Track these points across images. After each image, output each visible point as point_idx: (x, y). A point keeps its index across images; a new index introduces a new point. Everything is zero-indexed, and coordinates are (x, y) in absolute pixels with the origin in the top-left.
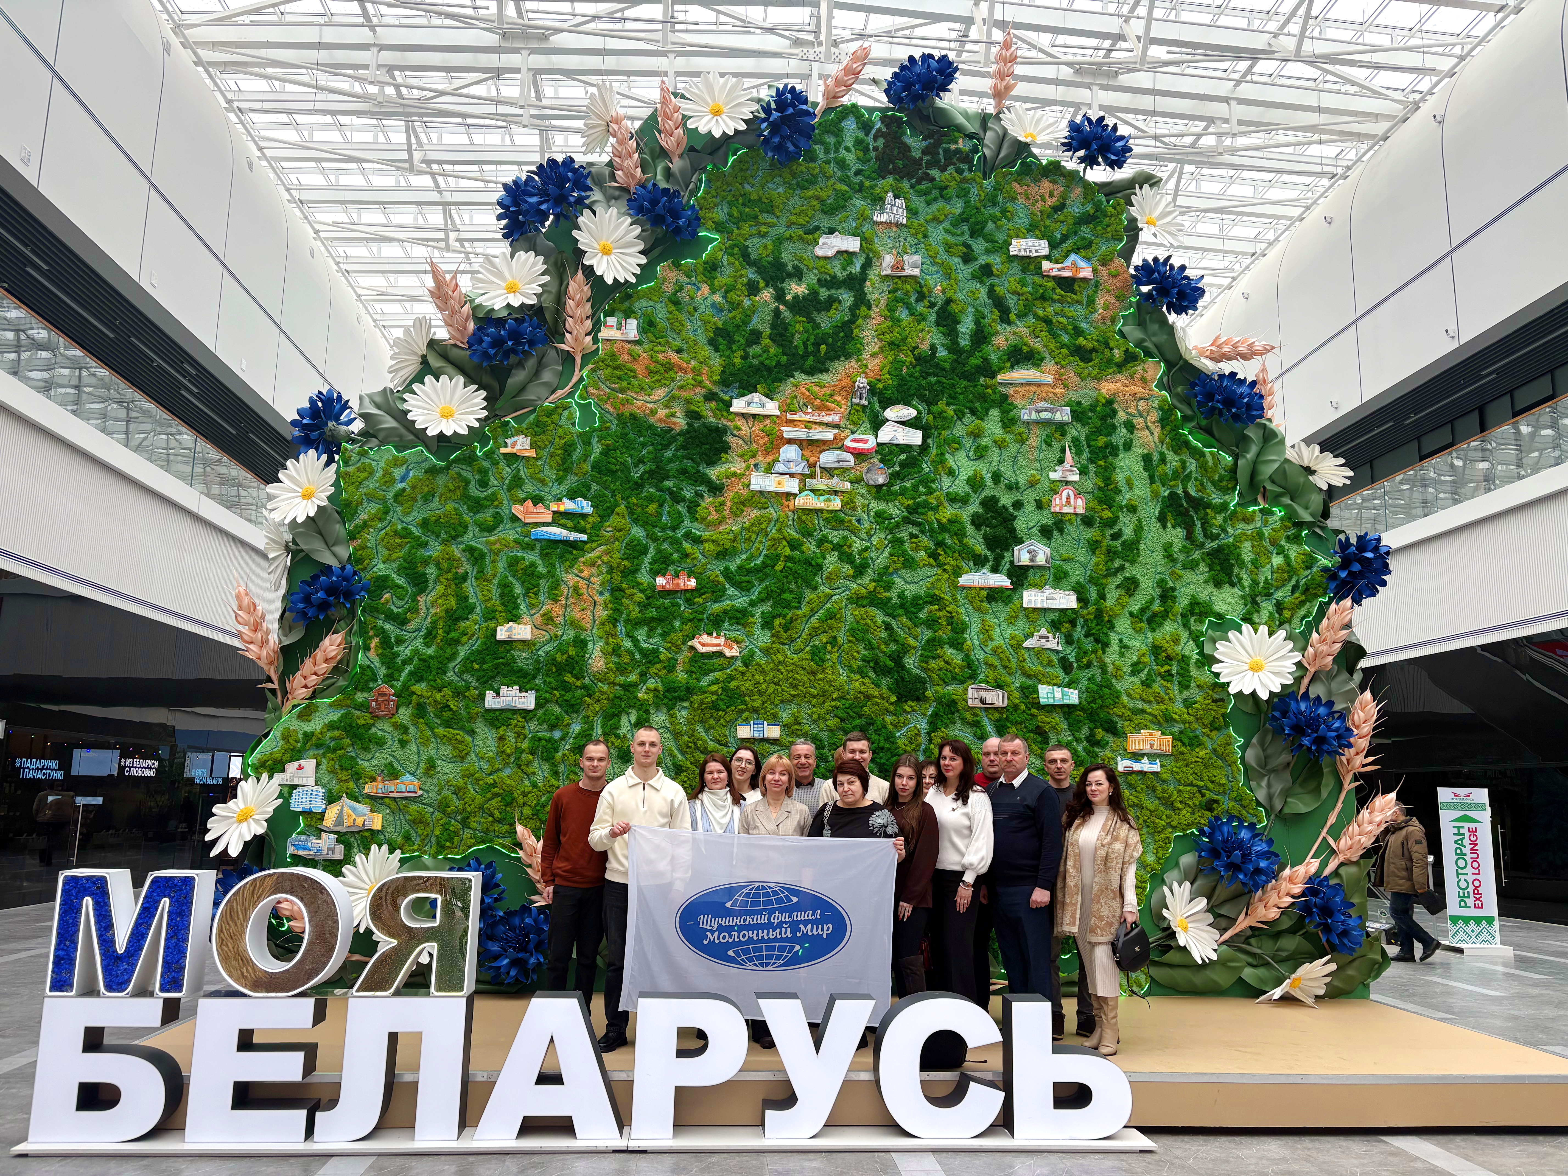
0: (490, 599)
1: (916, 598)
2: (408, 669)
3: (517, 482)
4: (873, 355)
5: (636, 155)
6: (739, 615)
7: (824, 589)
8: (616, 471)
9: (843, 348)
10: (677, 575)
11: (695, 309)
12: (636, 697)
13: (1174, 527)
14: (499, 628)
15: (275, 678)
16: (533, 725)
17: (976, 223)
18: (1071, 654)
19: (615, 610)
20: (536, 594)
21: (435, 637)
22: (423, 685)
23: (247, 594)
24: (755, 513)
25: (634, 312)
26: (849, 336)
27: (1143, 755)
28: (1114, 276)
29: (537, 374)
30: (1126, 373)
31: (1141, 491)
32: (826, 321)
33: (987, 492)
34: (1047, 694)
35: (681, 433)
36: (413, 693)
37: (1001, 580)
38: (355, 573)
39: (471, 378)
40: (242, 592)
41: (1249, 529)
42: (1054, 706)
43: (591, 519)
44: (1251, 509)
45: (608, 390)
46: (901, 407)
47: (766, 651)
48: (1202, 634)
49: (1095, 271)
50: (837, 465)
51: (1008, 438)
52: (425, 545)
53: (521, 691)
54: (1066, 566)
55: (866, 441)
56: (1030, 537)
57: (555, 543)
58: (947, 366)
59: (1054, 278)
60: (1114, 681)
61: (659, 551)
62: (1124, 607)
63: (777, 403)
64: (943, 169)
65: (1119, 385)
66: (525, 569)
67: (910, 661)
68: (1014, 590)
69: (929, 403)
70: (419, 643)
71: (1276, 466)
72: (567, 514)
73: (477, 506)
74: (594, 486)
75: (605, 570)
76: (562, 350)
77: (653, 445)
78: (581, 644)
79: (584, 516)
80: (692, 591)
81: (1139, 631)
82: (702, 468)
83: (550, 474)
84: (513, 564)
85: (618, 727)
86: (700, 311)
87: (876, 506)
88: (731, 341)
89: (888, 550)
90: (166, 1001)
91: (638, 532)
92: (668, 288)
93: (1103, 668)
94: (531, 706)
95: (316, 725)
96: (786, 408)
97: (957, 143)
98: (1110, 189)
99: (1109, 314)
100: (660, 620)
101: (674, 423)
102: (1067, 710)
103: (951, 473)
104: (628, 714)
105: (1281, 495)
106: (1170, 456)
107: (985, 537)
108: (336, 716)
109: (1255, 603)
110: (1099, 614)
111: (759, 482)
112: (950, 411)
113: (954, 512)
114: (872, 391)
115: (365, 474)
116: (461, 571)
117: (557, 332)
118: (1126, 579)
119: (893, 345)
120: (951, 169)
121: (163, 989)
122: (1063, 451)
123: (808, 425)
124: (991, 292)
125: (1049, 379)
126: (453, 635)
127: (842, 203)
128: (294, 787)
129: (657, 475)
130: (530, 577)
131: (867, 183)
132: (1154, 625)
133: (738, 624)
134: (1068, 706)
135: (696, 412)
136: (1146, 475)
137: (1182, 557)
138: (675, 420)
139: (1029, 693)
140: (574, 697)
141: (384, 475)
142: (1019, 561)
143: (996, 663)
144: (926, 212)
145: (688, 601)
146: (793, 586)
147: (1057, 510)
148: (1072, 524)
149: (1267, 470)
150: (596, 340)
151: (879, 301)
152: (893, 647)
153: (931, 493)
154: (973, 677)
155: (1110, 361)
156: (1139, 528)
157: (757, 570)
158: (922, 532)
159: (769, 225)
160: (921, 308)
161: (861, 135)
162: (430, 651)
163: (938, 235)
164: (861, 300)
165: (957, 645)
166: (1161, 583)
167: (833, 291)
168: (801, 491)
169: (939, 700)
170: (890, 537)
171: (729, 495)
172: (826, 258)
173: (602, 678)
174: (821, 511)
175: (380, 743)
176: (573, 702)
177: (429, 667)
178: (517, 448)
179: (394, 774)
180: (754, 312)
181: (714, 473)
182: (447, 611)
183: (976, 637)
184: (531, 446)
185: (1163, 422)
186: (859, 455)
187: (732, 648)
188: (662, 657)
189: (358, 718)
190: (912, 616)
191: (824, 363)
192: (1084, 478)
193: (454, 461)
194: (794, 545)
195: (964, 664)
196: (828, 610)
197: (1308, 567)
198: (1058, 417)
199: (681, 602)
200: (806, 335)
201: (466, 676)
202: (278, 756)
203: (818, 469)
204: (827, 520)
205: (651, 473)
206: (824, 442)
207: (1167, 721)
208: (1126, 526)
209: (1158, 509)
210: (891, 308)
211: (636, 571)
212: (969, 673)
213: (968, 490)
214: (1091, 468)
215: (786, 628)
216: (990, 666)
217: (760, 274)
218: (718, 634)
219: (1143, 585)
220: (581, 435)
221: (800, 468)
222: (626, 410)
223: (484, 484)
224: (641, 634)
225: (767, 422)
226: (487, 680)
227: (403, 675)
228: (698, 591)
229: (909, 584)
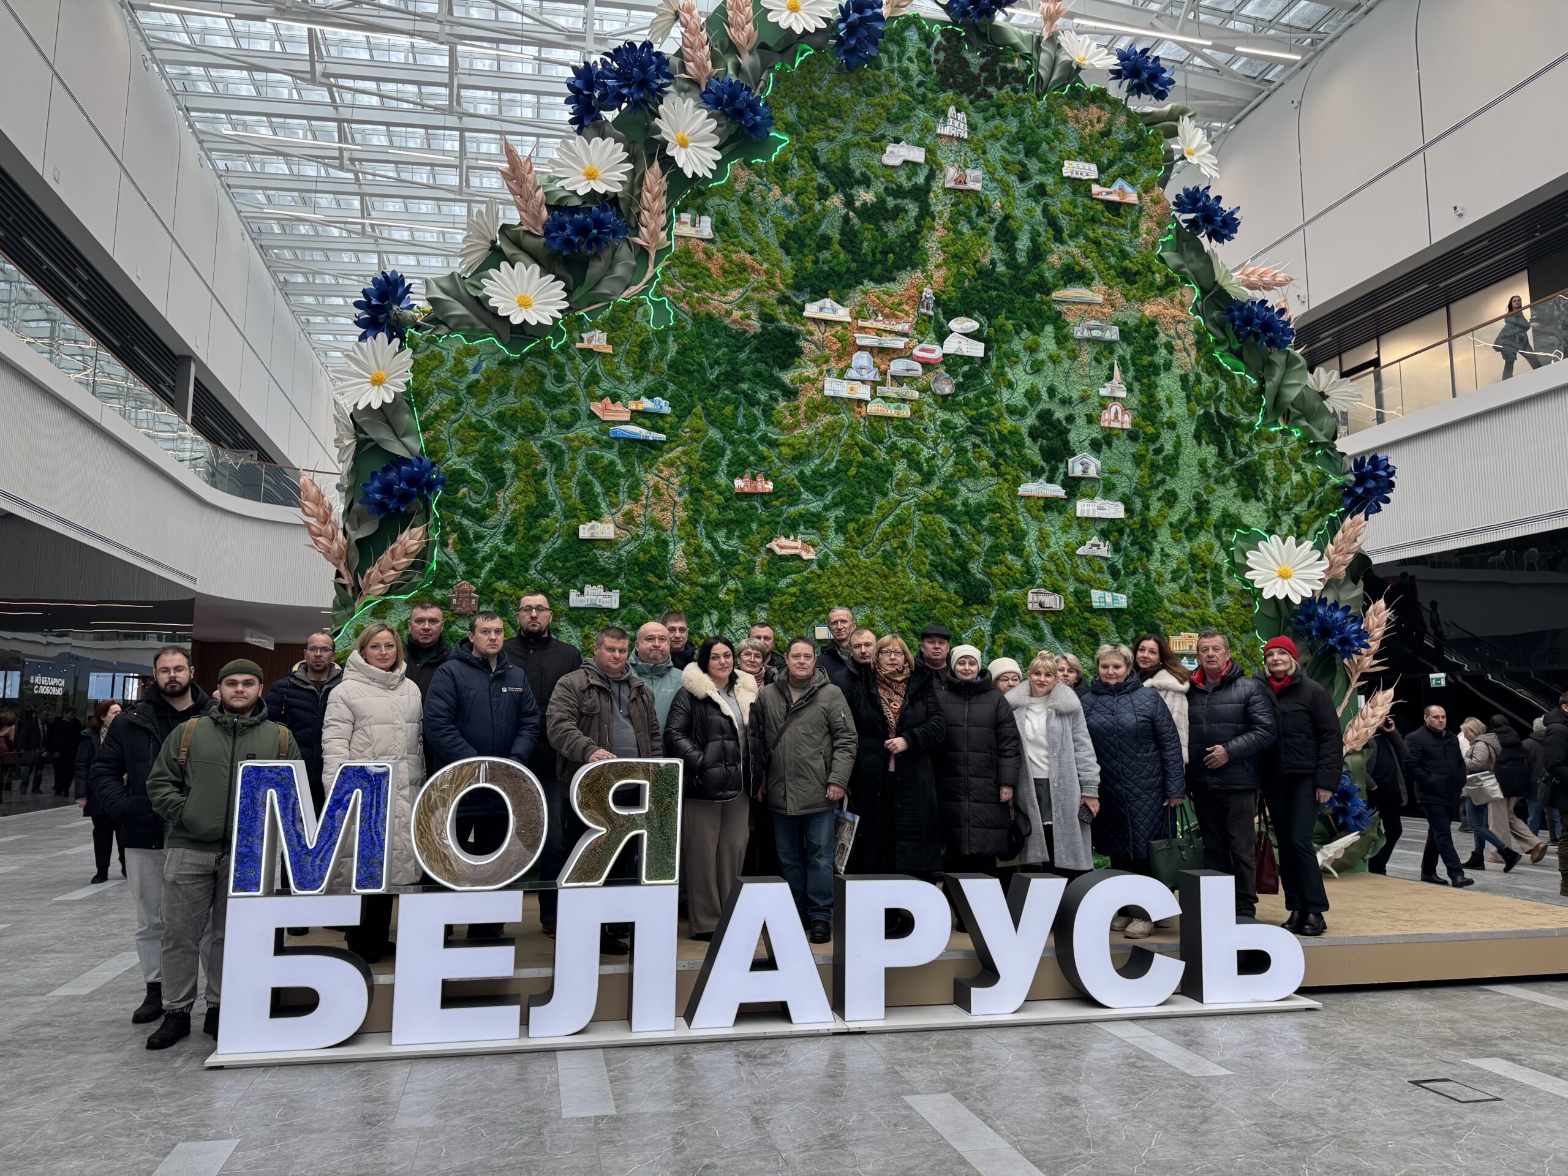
0: (570, 497)
1: (979, 505)
2: (488, 566)
3: (594, 379)
4: (938, 267)
5: (707, 48)
6: (814, 519)
7: (893, 495)
8: (693, 371)
9: (909, 258)
10: (754, 478)
11: (767, 211)
12: (717, 598)
13: (1207, 444)
14: (581, 526)
15: (346, 574)
17: (1033, 143)
18: (1119, 561)
19: (696, 511)
20: (616, 493)
21: (515, 534)
22: (505, 582)
24: (826, 419)
25: (707, 210)
26: (915, 247)
28: (1156, 203)
29: (611, 267)
30: (1167, 297)
31: (1179, 409)
32: (893, 231)
33: (1042, 406)
34: (1100, 598)
35: (754, 337)
36: (496, 590)
38: (433, 465)
39: (546, 270)
41: (1272, 448)
42: (1104, 610)
43: (669, 419)
44: (1273, 430)
45: (683, 288)
46: (964, 319)
47: (840, 555)
48: (1232, 545)
49: (1140, 197)
50: (906, 374)
51: (1063, 353)
52: (500, 440)
53: (605, 590)
54: (1114, 479)
55: (933, 351)
56: (1082, 449)
57: (634, 441)
58: (1006, 281)
59: (1102, 201)
60: (1156, 586)
61: (735, 453)
62: (1165, 517)
63: (848, 310)
64: (999, 88)
65: (1160, 308)
66: (604, 468)
67: (975, 567)
68: (1068, 500)
69: (989, 317)
70: (498, 540)
71: (1297, 391)
72: (644, 414)
74: (671, 387)
75: (684, 471)
76: (635, 244)
77: (727, 346)
78: (663, 544)
79: (662, 416)
80: (770, 493)
81: (1178, 541)
82: (776, 372)
83: (625, 371)
84: (592, 463)
85: (700, 627)
86: (771, 212)
87: (941, 415)
88: (802, 245)
89: (953, 459)
91: (714, 434)
92: (740, 187)
93: (1147, 575)
94: (616, 606)
96: (857, 315)
97: (1013, 62)
98: (1151, 120)
99: (1150, 239)
100: (739, 522)
101: (749, 325)
102: (1116, 613)
103: (1010, 386)
104: (709, 614)
105: (1299, 417)
106: (1205, 377)
107: (1041, 449)
109: (1277, 516)
110: (1144, 524)
111: (833, 387)
112: (1009, 325)
113: (1013, 424)
114: (937, 303)
115: (435, 363)
116: (540, 467)
117: (632, 224)
118: (1167, 491)
119: (957, 258)
120: (1007, 88)
121: (360, 885)
122: (1112, 368)
123: (879, 332)
124: (1045, 211)
125: (1100, 299)
126: (534, 532)
127: (907, 113)
129: (732, 377)
130: (609, 476)
131: (930, 95)
132: (1190, 535)
133: (813, 528)
134: (1117, 610)
135: (770, 316)
136: (1183, 394)
137: (1214, 472)
138: (749, 322)
139: (1082, 597)
140: (657, 597)
141: (455, 365)
142: (1073, 472)
143: (1053, 568)
144: (985, 129)
145: (765, 504)
146: (865, 492)
147: (1106, 425)
148: (1119, 438)
149: (1292, 394)
150: (669, 238)
151: (941, 212)
152: (959, 552)
153: (992, 405)
154: (1032, 582)
155: (1152, 284)
156: (1178, 445)
157: (830, 475)
158: (985, 442)
159: (839, 130)
160: (981, 222)
161: (923, 46)
162: (511, 548)
163: (995, 152)
164: (926, 212)
165: (1018, 551)
166: (1197, 497)
167: (899, 201)
168: (873, 397)
169: (1002, 604)
170: (954, 446)
171: (803, 400)
172: (893, 167)
173: (686, 580)
174: (891, 418)
176: (657, 601)
177: (510, 564)
178: (593, 343)
180: (824, 217)
181: (787, 377)
182: (528, 507)
183: (1034, 544)
184: (608, 342)
185: (1200, 344)
186: (927, 365)
187: (808, 551)
188: (742, 558)
190: (976, 524)
191: (891, 272)
192: (1130, 395)
193: (526, 354)
194: (866, 451)
195: (1024, 569)
196: (898, 515)
197: (1322, 485)
198: (1108, 336)
199: (757, 505)
200: (874, 244)
201: (550, 575)
203: (889, 377)
204: (896, 428)
205: (727, 374)
206: (894, 350)
207: (1203, 624)
208: (1167, 441)
209: (1193, 428)
210: (953, 221)
211: (715, 472)
212: (1028, 578)
213: (1026, 402)
214: (1136, 386)
215: (859, 533)
216: (1045, 570)
217: (829, 178)
218: (795, 540)
219: (1182, 498)
220: (656, 333)
221: (872, 375)
222: (703, 310)
223: (560, 379)
224: (720, 536)
225: (839, 328)
226: (572, 580)
227: (484, 572)
228: (775, 494)
229: (973, 492)
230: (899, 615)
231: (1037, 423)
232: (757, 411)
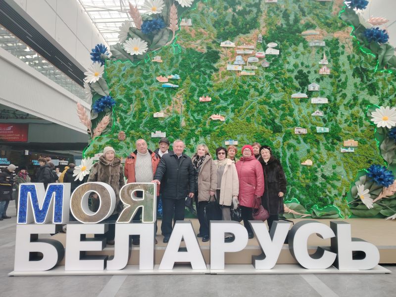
0: (151, 105)
1: (278, 101)
2: (129, 126)
3: (157, 70)
4: (263, 27)
6: (224, 109)
7: (250, 100)
8: (186, 66)
9: (254, 26)
10: (205, 97)
11: (209, 16)
12: (195, 133)
13: (357, 77)
14: (154, 114)
15: (90, 129)
18: (326, 117)
19: (188, 108)
20: (164, 104)
21: (136, 117)
22: (133, 131)
24: (228, 77)
25: (190, 17)
26: (256, 22)
27: (348, 147)
29: (162, 37)
30: (342, 30)
31: (347, 67)
33: (299, 69)
34: (319, 129)
35: (205, 54)
36: (131, 133)
38: (111, 98)
39: (142, 39)
40: (79, 104)
41: (381, 77)
42: (321, 133)
43: (179, 81)
44: (381, 71)
45: (183, 41)
46: (272, 43)
47: (233, 119)
48: (366, 110)
50: (253, 61)
51: (306, 51)
52: (131, 90)
53: (161, 132)
54: (324, 91)
55: (262, 54)
56: (313, 82)
57: (169, 88)
58: (286, 30)
59: (319, 1)
60: (339, 125)
61: (200, 90)
62: (342, 102)
63: (234, 43)
65: (340, 34)
66: (161, 96)
67: (277, 121)
68: (308, 98)
69: (281, 42)
70: (131, 119)
71: (391, 57)
72: (172, 79)
74: (180, 71)
75: (184, 96)
76: (169, 29)
77: (197, 57)
78: (178, 118)
79: (177, 80)
80: (210, 101)
81: (347, 110)
82: (212, 64)
83: (167, 67)
84: (157, 95)
85: (190, 142)
87: (266, 74)
88: (220, 25)
89: (269, 87)
90: (57, 226)
91: (193, 84)
92: (200, 9)
93: (336, 121)
95: (103, 143)
96: (237, 44)
99: (336, 12)
100: (201, 111)
101: (203, 51)
102: (325, 134)
103: (288, 63)
104: (193, 138)
105: (391, 66)
106: (356, 56)
107: (299, 83)
108: (108, 140)
109: (383, 100)
110: (335, 105)
111: (230, 67)
112: (288, 44)
113: (289, 75)
114: (263, 39)
115: (113, 69)
116: (142, 97)
117: (167, 23)
118: (343, 94)
119: (270, 24)
121: (55, 221)
122: (323, 55)
123: (244, 49)
124: (299, 7)
125: (318, 33)
126: (141, 116)
129: (198, 66)
130: (162, 99)
132: (351, 108)
133: (224, 111)
135: (210, 47)
136: (348, 62)
137: (360, 87)
138: (203, 49)
139: (313, 129)
141: (118, 69)
142: (310, 89)
143: (303, 120)
145: (209, 104)
146: (240, 99)
147: (321, 73)
148: (326, 78)
149: (388, 59)
150: (179, 26)
151: (264, 10)
152: (271, 117)
153: (282, 69)
154: (296, 125)
155: (337, 27)
156: (346, 78)
157: (229, 95)
158: (280, 81)
160: (278, 12)
162: (135, 121)
164: (259, 11)
165: (291, 115)
166: (353, 95)
167: (250, 8)
168: (242, 70)
169: (286, 132)
170: (270, 83)
171: (220, 72)
173: (185, 128)
174: (249, 76)
175: (122, 148)
176: (177, 135)
177: (135, 126)
178: (157, 60)
180: (226, 16)
181: (215, 65)
182: (139, 109)
183: (297, 113)
184: (161, 59)
185: (354, 45)
186: (260, 58)
187: (222, 119)
188: (202, 121)
189: (115, 141)
190: (277, 108)
191: (248, 31)
192: (330, 63)
193: (138, 65)
194: (240, 87)
195: (293, 121)
196: (251, 106)
198: (321, 45)
199: (207, 105)
200: (242, 22)
201: (146, 128)
202: (92, 152)
203: (248, 63)
204: (250, 79)
205: (197, 66)
206: (249, 54)
207: (356, 137)
208: (343, 77)
209: (352, 73)
210: (269, 13)
211: (193, 96)
212: (295, 124)
213: (293, 68)
214: (332, 60)
215: (239, 112)
216: (302, 122)
217: (228, 3)
218: (218, 115)
219: (348, 96)
220: (175, 55)
221: (242, 63)
222: (189, 47)
223: (148, 71)
224: (195, 115)
225: (231, 49)
226: (151, 129)
227: (127, 128)
228: (212, 102)
229: (276, 97)
230: (252, 137)
231: (298, 74)
232: (206, 76)
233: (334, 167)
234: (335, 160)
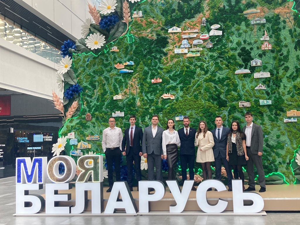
0: (111, 89)
1: (223, 78)
2: (94, 108)
3: (115, 59)
4: (207, 11)
6: (174, 88)
7: (197, 79)
8: (139, 53)
9: (198, 10)
10: (157, 79)
12: (149, 112)
14: (114, 97)
15: (63, 113)
16: (124, 120)
18: (269, 90)
19: (142, 89)
20: (122, 87)
21: (99, 100)
22: (98, 112)
23: (55, 93)
24: (176, 60)
25: (141, 9)
26: (200, 7)
27: (291, 117)
29: (117, 29)
30: (283, 6)
31: (289, 40)
33: (242, 46)
34: (262, 102)
35: (155, 40)
36: (95, 114)
37: (248, 71)
38: (79, 86)
39: (101, 33)
40: (54, 93)
42: (264, 105)
43: (134, 66)
45: (136, 31)
46: (216, 25)
47: (182, 97)
50: (198, 44)
51: (248, 30)
52: (95, 77)
53: (120, 112)
54: (266, 65)
55: (206, 36)
56: (256, 58)
57: (126, 73)
58: (228, 11)
60: (282, 97)
61: (152, 73)
62: (285, 75)
63: (180, 28)
65: (280, 10)
66: (119, 81)
67: (222, 96)
68: (251, 73)
69: (224, 22)
70: (95, 102)
72: (128, 66)
73: (106, 66)
74: (134, 57)
75: (138, 79)
76: (124, 22)
77: (148, 44)
78: (134, 99)
79: (132, 66)
80: (161, 82)
81: (289, 82)
82: (162, 49)
83: (123, 55)
84: (116, 80)
85: (145, 120)
86: (158, 6)
87: (210, 54)
88: (167, 13)
89: (214, 66)
90: (40, 184)
91: (146, 68)
92: (149, 1)
93: (279, 93)
94: (123, 116)
95: (74, 124)
96: (183, 29)
100: (153, 91)
101: (153, 38)
102: (269, 106)
103: (231, 42)
104: (147, 116)
106: (297, 29)
107: (242, 59)
108: (78, 121)
110: (277, 78)
111: (177, 51)
112: (230, 24)
113: (233, 53)
114: (207, 21)
115: (79, 61)
116: (104, 83)
117: (122, 17)
118: (285, 67)
119: (213, 7)
121: (39, 182)
122: (264, 31)
123: (189, 33)
125: (259, 11)
126: (103, 99)
128: (70, 139)
129: (150, 52)
130: (120, 82)
132: (294, 80)
133: (174, 90)
134: (269, 105)
135: (159, 34)
136: (290, 36)
138: (154, 37)
139: (257, 102)
140: (133, 113)
141: (83, 61)
142: (252, 65)
143: (247, 94)
145: (160, 85)
146: (188, 79)
147: (263, 49)
148: (268, 53)
150: (132, 18)
152: (217, 93)
153: (226, 48)
154: (240, 99)
155: (277, 3)
156: (288, 52)
157: (178, 75)
158: (224, 60)
162: (98, 104)
166: (296, 67)
168: (188, 52)
169: (230, 106)
170: (214, 62)
171: (169, 56)
173: (140, 107)
174: (195, 57)
175: (89, 127)
176: (133, 114)
177: (98, 108)
178: (114, 50)
179: (92, 134)
180: (173, 4)
181: (165, 50)
182: (101, 93)
183: (241, 88)
184: (118, 49)
185: (295, 19)
186: (204, 40)
187: (172, 97)
188: (155, 101)
189: (83, 121)
190: (222, 84)
191: (193, 15)
192: (271, 39)
193: (100, 55)
194: (188, 67)
195: (238, 96)
196: (198, 84)
198: (262, 22)
199: (159, 86)
200: (187, 8)
201: (107, 109)
202: (66, 132)
203: (193, 45)
204: (196, 59)
205: (148, 52)
206: (194, 38)
207: (299, 107)
208: (285, 51)
209: (294, 45)
211: (147, 78)
212: (240, 98)
213: (237, 46)
214: (273, 36)
215: (187, 90)
216: (245, 96)
218: (169, 94)
219: (290, 68)
220: (130, 44)
221: (188, 46)
222: (141, 36)
223: (107, 60)
224: (149, 95)
225: (178, 34)
226: (113, 110)
227: (93, 110)
228: (162, 82)
229: (220, 75)
230: (200, 112)
231: (241, 52)
233: (278, 137)
234: (279, 130)
